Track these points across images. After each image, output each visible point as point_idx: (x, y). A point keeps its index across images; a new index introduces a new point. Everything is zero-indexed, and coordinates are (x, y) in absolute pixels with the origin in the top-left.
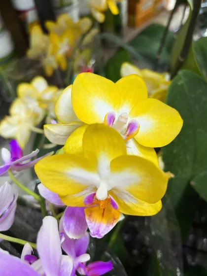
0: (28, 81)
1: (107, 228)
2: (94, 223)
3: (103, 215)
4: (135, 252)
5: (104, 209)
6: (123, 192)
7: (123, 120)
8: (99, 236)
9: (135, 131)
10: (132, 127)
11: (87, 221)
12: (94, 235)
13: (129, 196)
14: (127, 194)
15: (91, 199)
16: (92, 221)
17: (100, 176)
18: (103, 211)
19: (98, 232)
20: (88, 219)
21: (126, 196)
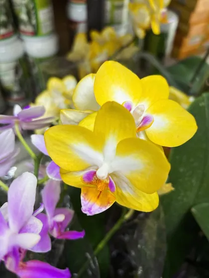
0: (61, 77)
1: (99, 210)
2: (87, 202)
3: (98, 197)
4: (121, 272)
5: (101, 192)
6: (123, 180)
7: (139, 111)
8: (90, 213)
9: (148, 124)
10: (146, 120)
11: (82, 198)
12: (85, 211)
13: (128, 185)
14: (127, 183)
15: (91, 177)
16: (86, 199)
17: (104, 157)
18: (99, 193)
19: (89, 210)
20: (83, 197)
21: (125, 185)
